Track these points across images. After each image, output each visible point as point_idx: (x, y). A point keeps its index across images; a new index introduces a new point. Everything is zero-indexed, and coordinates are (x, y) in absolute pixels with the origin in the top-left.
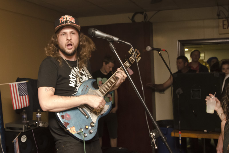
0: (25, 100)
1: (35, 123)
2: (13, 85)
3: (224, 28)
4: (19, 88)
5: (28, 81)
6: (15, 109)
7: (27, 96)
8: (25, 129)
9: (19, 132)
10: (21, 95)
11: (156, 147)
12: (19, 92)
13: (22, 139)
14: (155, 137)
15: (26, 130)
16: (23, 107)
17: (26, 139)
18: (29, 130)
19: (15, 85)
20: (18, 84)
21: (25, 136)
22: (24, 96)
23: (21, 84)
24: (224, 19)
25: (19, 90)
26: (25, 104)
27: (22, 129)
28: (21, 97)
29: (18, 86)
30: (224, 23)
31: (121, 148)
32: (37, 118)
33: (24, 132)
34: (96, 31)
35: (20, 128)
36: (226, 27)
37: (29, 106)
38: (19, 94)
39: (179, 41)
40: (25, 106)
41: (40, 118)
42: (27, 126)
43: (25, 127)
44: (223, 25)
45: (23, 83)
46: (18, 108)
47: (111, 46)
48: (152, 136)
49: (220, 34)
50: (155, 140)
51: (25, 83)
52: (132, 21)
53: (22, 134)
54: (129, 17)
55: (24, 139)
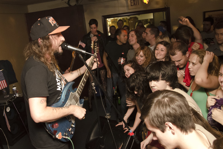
0: (3, 83)
1: (13, 96)
3: (131, 5)
5: (3, 70)
7: (4, 81)
8: (8, 103)
9: (4, 106)
11: (96, 93)
13: (7, 110)
14: (95, 86)
17: (10, 109)
18: (11, 102)
21: (9, 107)
22: (2, 81)
26: (4, 86)
27: (5, 103)
30: (132, 2)
32: (14, 91)
33: (7, 105)
34: (68, 45)
36: (132, 4)
37: (7, 87)
39: (103, 16)
41: (16, 91)
43: (7, 101)
47: (80, 56)
48: (93, 86)
50: (95, 88)
51: (1, 72)
52: (68, 5)
53: (7, 107)
54: (65, 2)
55: (8, 110)
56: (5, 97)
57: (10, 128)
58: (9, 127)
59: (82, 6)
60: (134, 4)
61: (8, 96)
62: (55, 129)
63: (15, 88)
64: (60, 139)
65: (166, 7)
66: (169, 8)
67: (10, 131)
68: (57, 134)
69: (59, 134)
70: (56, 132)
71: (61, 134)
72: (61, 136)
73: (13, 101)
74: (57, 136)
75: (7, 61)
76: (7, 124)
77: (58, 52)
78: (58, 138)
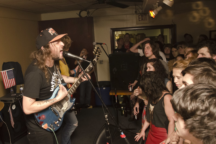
0: (12, 82)
1: (20, 95)
2: (3, 72)
3: (139, 21)
4: (8, 74)
5: (13, 69)
6: (6, 88)
7: (13, 79)
9: (10, 103)
10: (10, 79)
12: (8, 77)
13: (12, 108)
15: (15, 101)
16: (11, 86)
17: (15, 107)
18: (17, 100)
19: (5, 72)
20: (7, 71)
21: (15, 105)
22: (12, 79)
23: (9, 71)
24: (139, 15)
25: (8, 75)
27: (12, 101)
28: (10, 80)
29: (7, 73)
31: (77, 103)
32: (21, 91)
35: (11, 100)
37: (15, 85)
38: (9, 78)
39: (111, 29)
40: (13, 85)
41: (23, 91)
42: (16, 99)
43: (14, 99)
44: (139, 18)
45: (10, 71)
46: (8, 88)
49: (137, 24)
51: (11, 70)
52: (79, 16)
53: (13, 104)
54: (77, 13)
55: (14, 107)
56: (12, 95)
57: (14, 125)
58: (13, 123)
59: (92, 18)
60: (142, 19)
61: (15, 95)
62: (41, 120)
63: (23, 88)
64: (46, 128)
65: (173, 24)
66: (176, 25)
67: (14, 127)
68: (43, 125)
69: (45, 125)
70: (42, 123)
71: (47, 125)
72: (47, 126)
73: (20, 100)
74: (43, 126)
75: (17, 62)
76: (11, 121)
77: (59, 57)
78: (44, 128)
